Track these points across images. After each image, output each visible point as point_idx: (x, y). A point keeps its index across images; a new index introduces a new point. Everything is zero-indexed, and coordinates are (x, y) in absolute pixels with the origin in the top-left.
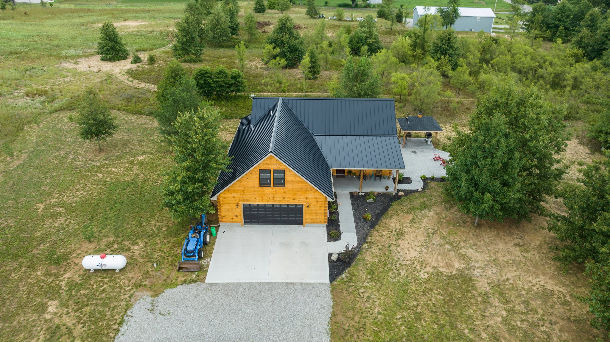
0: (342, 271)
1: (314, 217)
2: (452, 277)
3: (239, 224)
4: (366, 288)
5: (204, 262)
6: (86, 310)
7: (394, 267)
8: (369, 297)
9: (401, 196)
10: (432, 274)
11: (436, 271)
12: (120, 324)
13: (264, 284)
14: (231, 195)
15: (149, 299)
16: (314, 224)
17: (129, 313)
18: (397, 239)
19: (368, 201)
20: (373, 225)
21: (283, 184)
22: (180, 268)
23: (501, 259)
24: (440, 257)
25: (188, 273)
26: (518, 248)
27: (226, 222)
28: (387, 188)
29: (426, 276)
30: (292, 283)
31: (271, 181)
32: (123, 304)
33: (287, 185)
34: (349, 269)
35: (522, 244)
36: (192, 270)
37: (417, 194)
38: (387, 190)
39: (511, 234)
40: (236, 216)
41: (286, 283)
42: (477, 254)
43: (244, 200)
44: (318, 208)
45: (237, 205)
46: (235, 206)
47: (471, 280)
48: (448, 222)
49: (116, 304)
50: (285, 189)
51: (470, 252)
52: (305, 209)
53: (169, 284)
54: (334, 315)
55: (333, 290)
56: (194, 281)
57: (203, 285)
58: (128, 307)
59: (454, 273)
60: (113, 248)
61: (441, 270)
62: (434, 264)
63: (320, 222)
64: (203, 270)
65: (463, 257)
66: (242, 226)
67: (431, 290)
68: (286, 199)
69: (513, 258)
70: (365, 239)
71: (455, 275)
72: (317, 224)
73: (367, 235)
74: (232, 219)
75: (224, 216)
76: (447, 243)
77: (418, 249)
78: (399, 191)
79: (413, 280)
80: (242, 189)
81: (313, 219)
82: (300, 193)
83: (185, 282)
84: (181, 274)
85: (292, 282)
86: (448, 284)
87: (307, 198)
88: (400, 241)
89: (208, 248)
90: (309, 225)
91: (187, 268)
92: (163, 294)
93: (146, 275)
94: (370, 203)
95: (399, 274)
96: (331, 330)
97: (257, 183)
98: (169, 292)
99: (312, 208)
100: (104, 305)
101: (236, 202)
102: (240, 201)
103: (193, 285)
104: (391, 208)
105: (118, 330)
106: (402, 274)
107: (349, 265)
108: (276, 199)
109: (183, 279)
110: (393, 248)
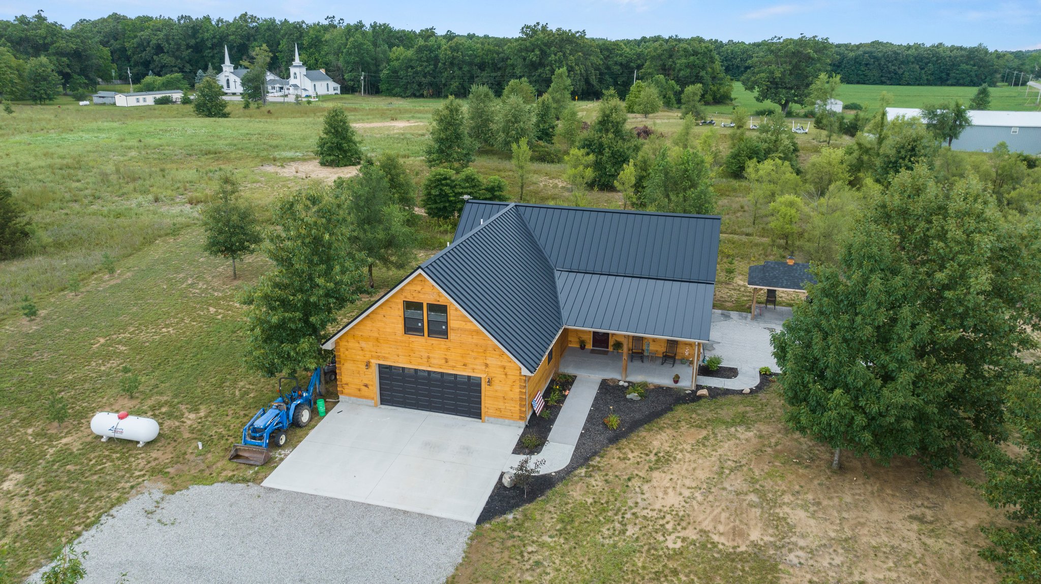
0: (510, 508)
1: (501, 405)
2: (732, 557)
3: (372, 403)
4: (543, 545)
5: (277, 454)
6: (54, 495)
7: (619, 517)
8: (538, 563)
9: (701, 397)
10: (693, 543)
11: (704, 538)
12: (88, 527)
13: (355, 504)
14: (357, 345)
15: (157, 495)
16: (500, 420)
17: (113, 512)
18: (651, 469)
19: (628, 396)
20: (616, 438)
21: (444, 334)
22: (237, 456)
23: (864, 540)
24: (724, 515)
25: (243, 466)
26: (915, 526)
27: (349, 395)
28: (676, 380)
29: (679, 544)
30: (405, 512)
31: (423, 325)
32: (115, 495)
33: (451, 335)
34: (528, 506)
35: (929, 518)
36: (252, 462)
37: (737, 398)
38: (676, 382)
39: (911, 495)
40: (366, 386)
41: (395, 510)
42: (812, 522)
43: (378, 358)
44: (507, 389)
45: (368, 365)
46: (364, 367)
47: (774, 568)
48: (777, 454)
49: (104, 493)
50: (449, 344)
51: (798, 516)
52: (484, 385)
53: (204, 478)
55: (476, 537)
56: (245, 480)
57: (254, 489)
58: (119, 501)
59: (743, 548)
60: (157, 412)
61: (716, 538)
62: (707, 525)
63: (511, 418)
64: (269, 464)
65: (777, 523)
66: (376, 406)
67: (675, 572)
68: (451, 363)
69: (896, 542)
70: (587, 459)
71: (742, 553)
72: (507, 421)
73: (595, 454)
74: (360, 390)
75: (347, 384)
76: (755, 491)
77: (687, 493)
78: (699, 387)
79: (646, 548)
80: (376, 335)
81: (499, 410)
82: (474, 354)
83: (229, 479)
84: (232, 465)
85: (407, 509)
86: (719, 568)
87: (487, 365)
88: (656, 474)
89: (299, 432)
90: (492, 419)
91: (247, 458)
92: (184, 492)
93: (180, 459)
94: (631, 400)
95: (623, 532)
97: (400, 326)
98: (195, 490)
99: (497, 386)
100: (85, 493)
101: (366, 359)
102: (372, 357)
103: (240, 486)
104: (669, 415)
105: (79, 535)
106: (628, 533)
107: (531, 499)
108: (432, 361)
109: (231, 474)
110: (635, 483)
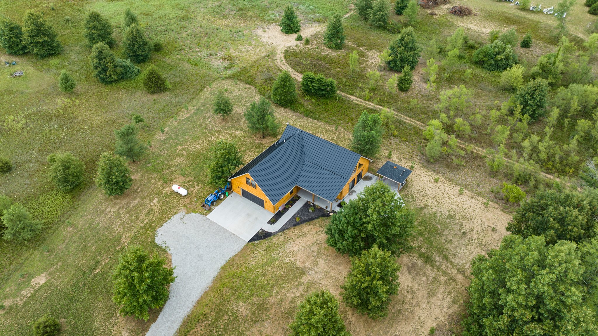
0: (258, 240)
2: (298, 268)
3: (241, 195)
4: (259, 252)
5: (213, 207)
6: (164, 207)
7: (280, 250)
8: (256, 256)
9: (330, 215)
10: (292, 262)
11: (295, 261)
12: (169, 219)
13: (224, 229)
14: (236, 182)
15: (184, 214)
16: (269, 210)
17: (175, 216)
18: (298, 238)
19: (310, 209)
20: (296, 225)
22: (203, 206)
23: (331, 273)
24: (304, 257)
25: (204, 209)
29: (288, 261)
31: (250, 184)
32: (175, 211)
36: (206, 209)
38: (327, 207)
40: (239, 191)
41: (232, 233)
42: (323, 265)
43: (241, 187)
44: (270, 205)
46: (238, 188)
47: (304, 274)
49: (173, 210)
50: (256, 190)
51: (322, 262)
52: (265, 202)
53: (194, 211)
54: (236, 256)
55: (246, 246)
56: (203, 214)
57: (204, 218)
58: (176, 213)
61: (298, 262)
62: (298, 258)
63: (271, 211)
64: (210, 210)
65: (315, 262)
67: (283, 268)
68: (257, 194)
69: (338, 276)
70: (284, 230)
71: (300, 268)
73: (287, 229)
74: (237, 192)
75: (234, 190)
76: (317, 252)
77: (301, 247)
79: (281, 260)
80: (240, 181)
82: (262, 195)
83: (200, 213)
84: (202, 208)
85: (235, 234)
86: (293, 270)
87: (265, 198)
88: (297, 240)
89: (220, 201)
91: (205, 207)
92: (190, 214)
93: (191, 203)
94: (309, 211)
96: (229, 260)
97: (246, 182)
98: (192, 214)
99: (267, 203)
100: (170, 209)
101: (239, 186)
103: (202, 215)
104: (316, 220)
105: (167, 221)
106: (279, 255)
107: (263, 239)
108: (253, 192)
109: (201, 211)
110: (291, 241)
